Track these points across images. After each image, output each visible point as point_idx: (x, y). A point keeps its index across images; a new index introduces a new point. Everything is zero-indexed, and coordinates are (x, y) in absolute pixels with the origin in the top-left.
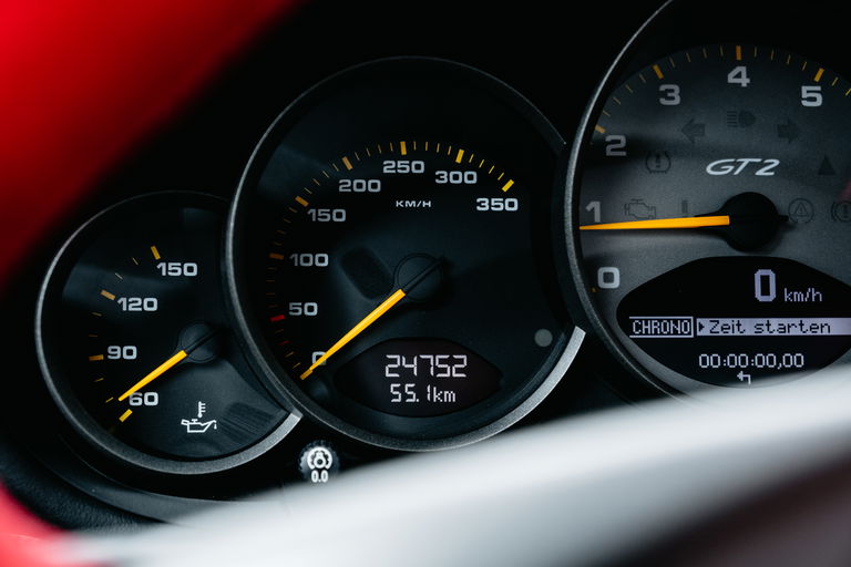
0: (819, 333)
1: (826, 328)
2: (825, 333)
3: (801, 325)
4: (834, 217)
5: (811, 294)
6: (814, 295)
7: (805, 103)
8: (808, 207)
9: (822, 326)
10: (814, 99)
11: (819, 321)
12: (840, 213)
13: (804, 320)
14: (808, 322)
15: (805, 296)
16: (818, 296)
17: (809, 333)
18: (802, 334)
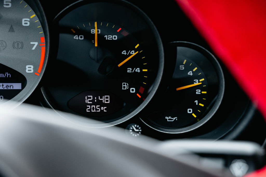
0: (9, 88)
1: (11, 87)
2: (11, 88)
3: (3, 85)
4: (14, 47)
5: (6, 75)
6: (8, 75)
7: (5, 6)
8: (4, 44)
9: (10, 86)
10: (8, 5)
11: (9, 84)
12: (16, 46)
13: (4, 84)
14: (5, 84)
15: (4, 75)
16: (9, 75)
17: (6, 88)
18: (3, 89)
